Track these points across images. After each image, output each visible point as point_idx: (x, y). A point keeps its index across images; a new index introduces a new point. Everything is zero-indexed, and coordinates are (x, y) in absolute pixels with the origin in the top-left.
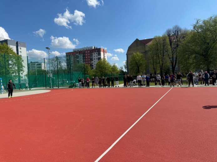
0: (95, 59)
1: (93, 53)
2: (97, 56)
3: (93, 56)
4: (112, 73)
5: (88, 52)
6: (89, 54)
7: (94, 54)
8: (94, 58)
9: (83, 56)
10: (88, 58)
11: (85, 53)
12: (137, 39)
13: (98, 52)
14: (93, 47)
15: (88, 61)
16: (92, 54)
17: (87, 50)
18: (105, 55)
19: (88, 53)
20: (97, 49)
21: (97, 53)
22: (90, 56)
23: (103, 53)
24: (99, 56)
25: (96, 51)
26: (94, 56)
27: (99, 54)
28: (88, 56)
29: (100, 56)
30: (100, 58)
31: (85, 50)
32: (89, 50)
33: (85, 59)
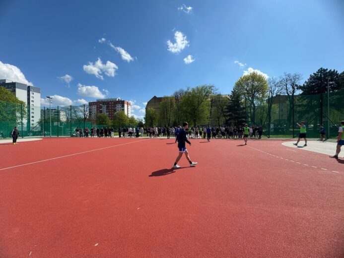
4: (129, 124)
7: (118, 105)
8: (117, 109)
9: (107, 107)
10: (111, 109)
11: (109, 104)
13: (121, 104)
14: (117, 99)
15: (111, 112)
16: (115, 105)
17: (110, 101)
18: (128, 107)
19: (111, 104)
20: (121, 101)
22: (113, 107)
23: (127, 105)
27: (123, 106)
28: (111, 107)
29: (124, 108)
30: (124, 110)
32: (113, 101)
33: (109, 109)
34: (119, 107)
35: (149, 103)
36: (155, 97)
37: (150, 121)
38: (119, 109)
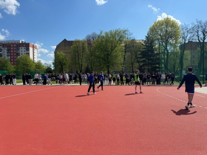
0: (22, 54)
1: (20, 48)
2: (25, 51)
3: (20, 51)
4: (36, 70)
5: (13, 45)
6: (15, 48)
7: (22, 48)
9: (8, 50)
10: (14, 53)
11: (10, 47)
12: (65, 39)
13: (26, 46)
14: (21, 41)
15: (14, 56)
16: (18, 48)
17: (12, 44)
18: (34, 51)
19: (13, 47)
20: (25, 43)
21: (25, 48)
22: (16, 50)
23: (32, 48)
24: (27, 51)
25: (24, 45)
26: (22, 51)
27: (28, 49)
28: (13, 50)
29: (29, 51)
30: (29, 53)
31: (11, 43)
32: (15, 44)
33: (10, 53)
34: (22, 50)
35: (58, 46)
36: (65, 40)
37: (60, 66)
38: (23, 53)
